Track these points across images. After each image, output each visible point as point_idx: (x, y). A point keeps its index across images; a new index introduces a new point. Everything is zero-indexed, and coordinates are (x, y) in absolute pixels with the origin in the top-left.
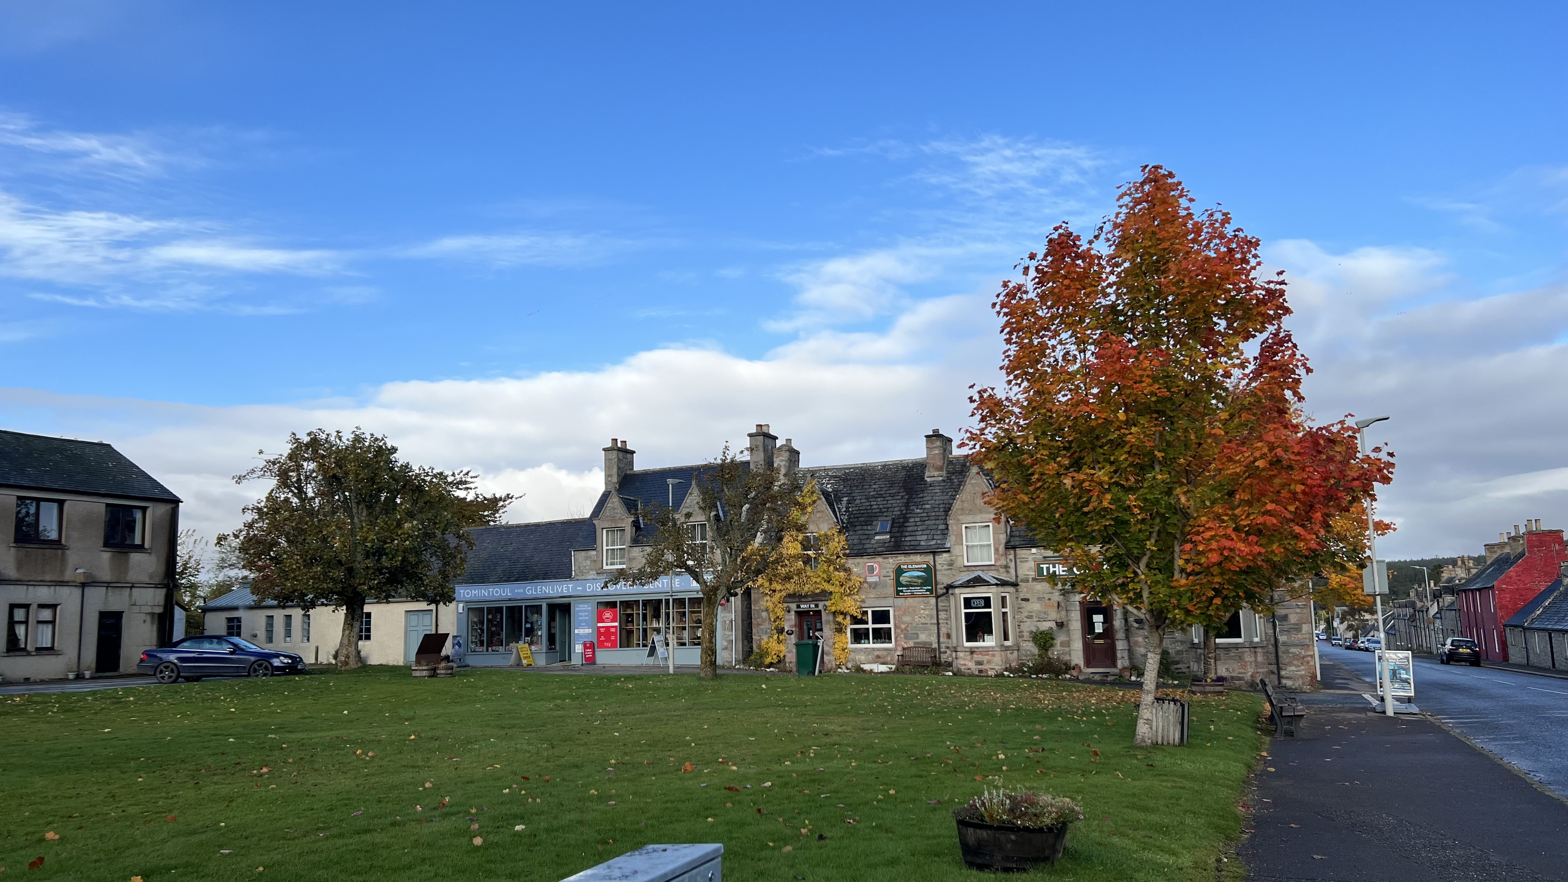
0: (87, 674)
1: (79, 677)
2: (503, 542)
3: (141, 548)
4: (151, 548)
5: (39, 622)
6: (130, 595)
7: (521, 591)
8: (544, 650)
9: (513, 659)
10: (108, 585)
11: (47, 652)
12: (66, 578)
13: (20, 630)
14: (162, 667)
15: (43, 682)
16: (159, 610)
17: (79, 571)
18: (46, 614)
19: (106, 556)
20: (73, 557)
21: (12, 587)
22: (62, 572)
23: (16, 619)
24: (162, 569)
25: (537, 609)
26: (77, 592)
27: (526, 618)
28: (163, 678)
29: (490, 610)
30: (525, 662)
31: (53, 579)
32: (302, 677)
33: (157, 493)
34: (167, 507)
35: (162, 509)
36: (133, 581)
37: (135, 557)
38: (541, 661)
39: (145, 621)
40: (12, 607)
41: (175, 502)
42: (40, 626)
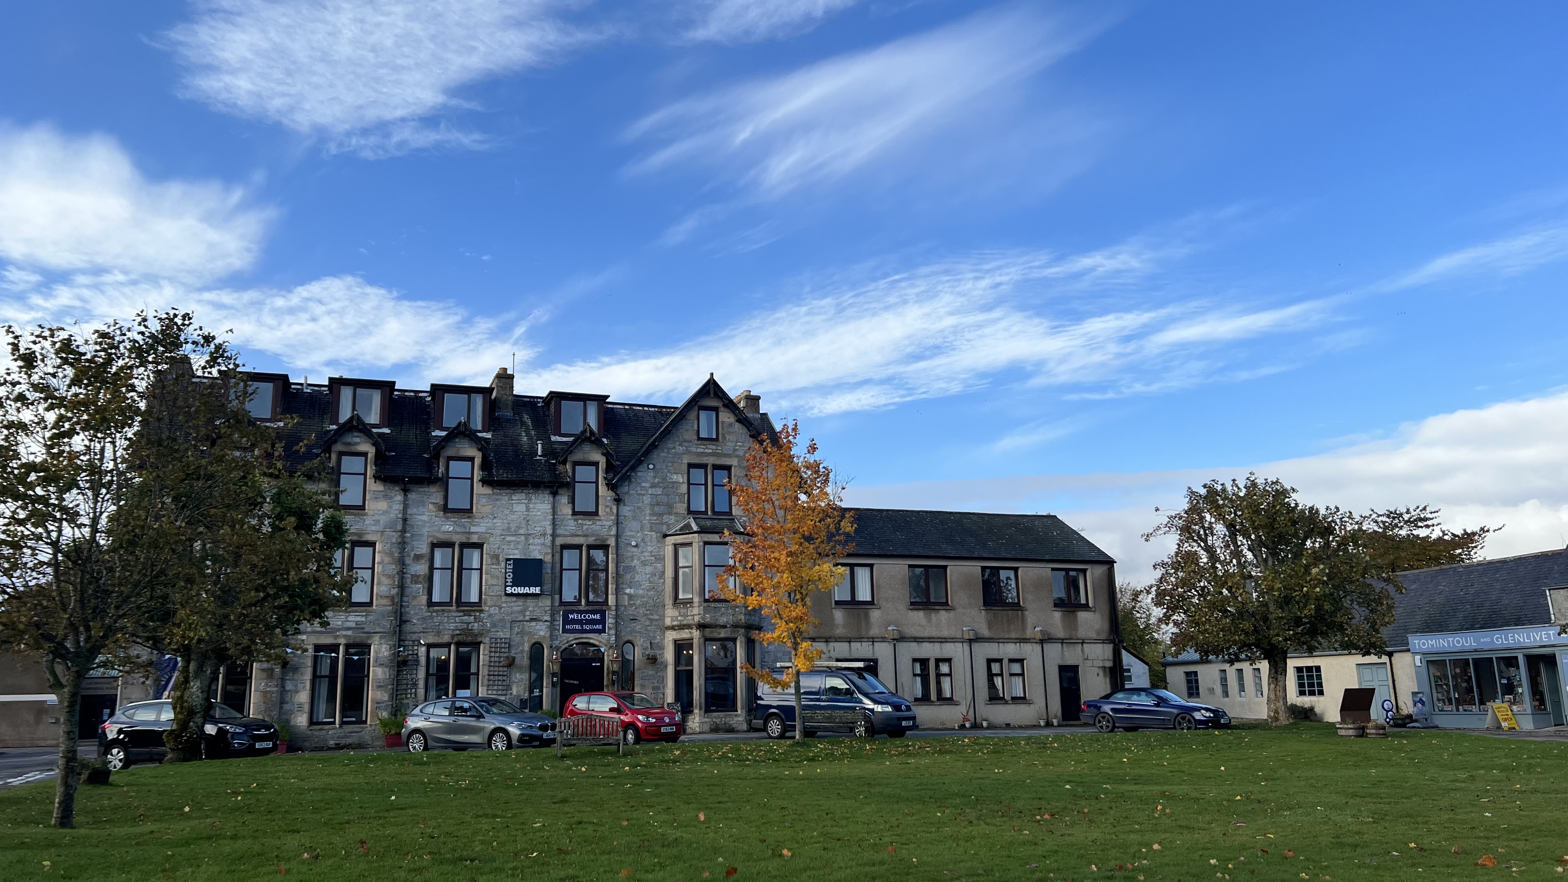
0: (1055, 722)
1: (1049, 724)
2: (1462, 584)
3: (1086, 607)
4: (1094, 607)
5: (1012, 675)
6: (1083, 650)
7: (1488, 640)
8: (1529, 711)
9: (1488, 721)
10: (1062, 641)
11: (1021, 701)
12: (1028, 637)
13: (998, 681)
14: (1099, 717)
15: (1021, 727)
16: (1109, 664)
17: (1037, 629)
18: (1016, 668)
19: (1057, 615)
20: (1031, 618)
21: (987, 644)
22: (1024, 630)
23: (994, 671)
24: (1106, 626)
25: (1511, 662)
26: (1038, 648)
27: (1500, 672)
28: (1101, 727)
29: (1455, 663)
30: (1504, 724)
31: (1017, 636)
32: (1222, 732)
33: (1093, 556)
34: (1104, 568)
35: (1100, 570)
36: (1083, 637)
37: (1082, 615)
38: (1527, 724)
39: (1098, 675)
40: (989, 661)
41: (1109, 563)
42: (1013, 678)
